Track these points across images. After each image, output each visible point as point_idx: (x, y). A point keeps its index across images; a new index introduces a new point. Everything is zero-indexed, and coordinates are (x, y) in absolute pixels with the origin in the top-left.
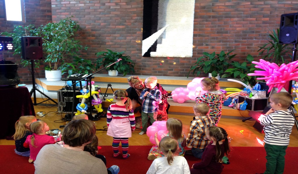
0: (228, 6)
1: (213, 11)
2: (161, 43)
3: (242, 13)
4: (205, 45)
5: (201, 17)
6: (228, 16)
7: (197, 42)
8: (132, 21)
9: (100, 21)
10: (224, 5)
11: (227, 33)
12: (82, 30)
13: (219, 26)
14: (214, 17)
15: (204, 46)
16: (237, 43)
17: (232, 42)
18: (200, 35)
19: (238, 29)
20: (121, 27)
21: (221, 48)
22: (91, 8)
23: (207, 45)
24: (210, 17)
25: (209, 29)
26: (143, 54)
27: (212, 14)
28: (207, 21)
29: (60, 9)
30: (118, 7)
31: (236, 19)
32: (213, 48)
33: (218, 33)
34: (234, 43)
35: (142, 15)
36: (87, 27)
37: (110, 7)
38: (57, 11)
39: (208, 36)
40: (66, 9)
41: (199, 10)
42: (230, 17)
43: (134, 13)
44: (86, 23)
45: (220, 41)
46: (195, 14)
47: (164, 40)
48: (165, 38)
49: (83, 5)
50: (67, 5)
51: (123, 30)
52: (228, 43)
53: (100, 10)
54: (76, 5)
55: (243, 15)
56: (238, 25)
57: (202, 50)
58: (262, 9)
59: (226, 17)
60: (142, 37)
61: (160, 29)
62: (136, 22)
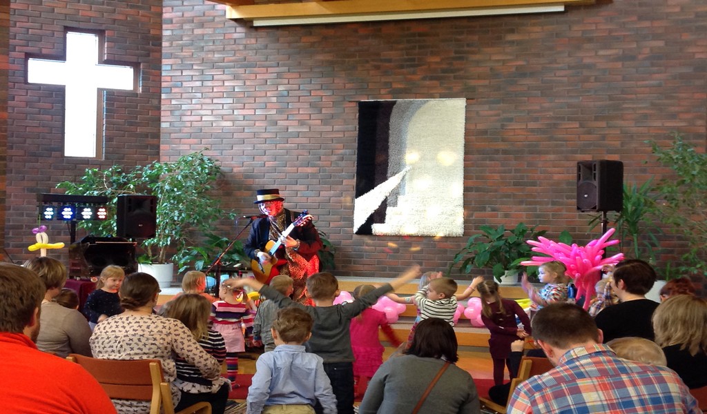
0: (532, 131)
1: (503, 140)
2: (395, 204)
3: (562, 145)
4: (489, 209)
5: (479, 152)
6: (534, 150)
7: (473, 203)
8: (334, 158)
9: (265, 158)
10: (524, 127)
11: (534, 184)
12: (224, 176)
13: (516, 171)
14: (505, 152)
15: (488, 212)
16: (557, 207)
17: (547, 203)
18: (478, 190)
19: (556, 177)
20: (309, 170)
21: (524, 217)
22: (246, 131)
23: (493, 210)
24: (497, 152)
25: (497, 176)
26: (355, 230)
27: (502, 146)
28: (491, 160)
29: (180, 131)
30: (305, 129)
31: (552, 157)
32: (506, 216)
33: (515, 184)
34: (550, 206)
35: (356, 145)
36: (235, 170)
37: (288, 129)
38: (173, 136)
39: (496, 191)
40: (192, 131)
41: (474, 138)
42: (539, 153)
43: (339, 141)
44: (234, 161)
45: (521, 203)
46: (466, 146)
47: (401, 199)
48: (404, 194)
49: (229, 124)
50: (195, 124)
51: (314, 176)
52: (538, 207)
53: (265, 135)
54: (214, 125)
55: (564, 149)
56: (556, 169)
57: (484, 222)
58: (604, 137)
59: (531, 153)
60: (355, 192)
61: (394, 174)
62: (342, 159)
